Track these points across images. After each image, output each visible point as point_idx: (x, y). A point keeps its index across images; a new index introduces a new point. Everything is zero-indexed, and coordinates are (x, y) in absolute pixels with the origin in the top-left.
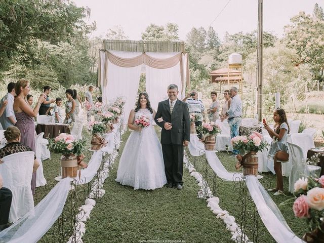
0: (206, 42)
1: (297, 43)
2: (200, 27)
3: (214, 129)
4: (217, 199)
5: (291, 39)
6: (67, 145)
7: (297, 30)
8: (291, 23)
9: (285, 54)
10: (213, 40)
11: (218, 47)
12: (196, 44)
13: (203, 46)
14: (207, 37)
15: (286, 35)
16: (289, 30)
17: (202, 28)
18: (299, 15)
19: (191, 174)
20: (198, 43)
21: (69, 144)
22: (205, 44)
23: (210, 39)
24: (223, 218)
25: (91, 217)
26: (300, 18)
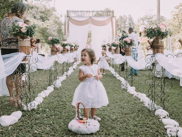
0: (127, 23)
1: (178, 21)
2: (124, 15)
3: (131, 42)
4: (134, 87)
5: (175, 19)
6: (21, 28)
7: (178, 13)
8: (175, 10)
9: (172, 25)
10: (131, 22)
11: (134, 26)
12: (122, 24)
13: (125, 25)
14: (127, 21)
15: (172, 16)
16: (174, 13)
17: (125, 16)
18: (179, 5)
19: (117, 79)
20: (123, 24)
21: (23, 27)
22: (126, 24)
23: (129, 21)
24: (138, 96)
25: (49, 96)
26: (180, 6)
